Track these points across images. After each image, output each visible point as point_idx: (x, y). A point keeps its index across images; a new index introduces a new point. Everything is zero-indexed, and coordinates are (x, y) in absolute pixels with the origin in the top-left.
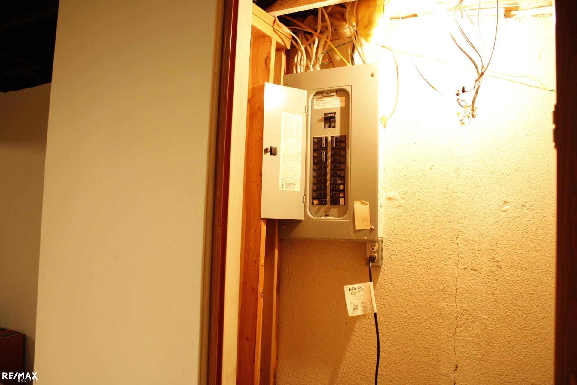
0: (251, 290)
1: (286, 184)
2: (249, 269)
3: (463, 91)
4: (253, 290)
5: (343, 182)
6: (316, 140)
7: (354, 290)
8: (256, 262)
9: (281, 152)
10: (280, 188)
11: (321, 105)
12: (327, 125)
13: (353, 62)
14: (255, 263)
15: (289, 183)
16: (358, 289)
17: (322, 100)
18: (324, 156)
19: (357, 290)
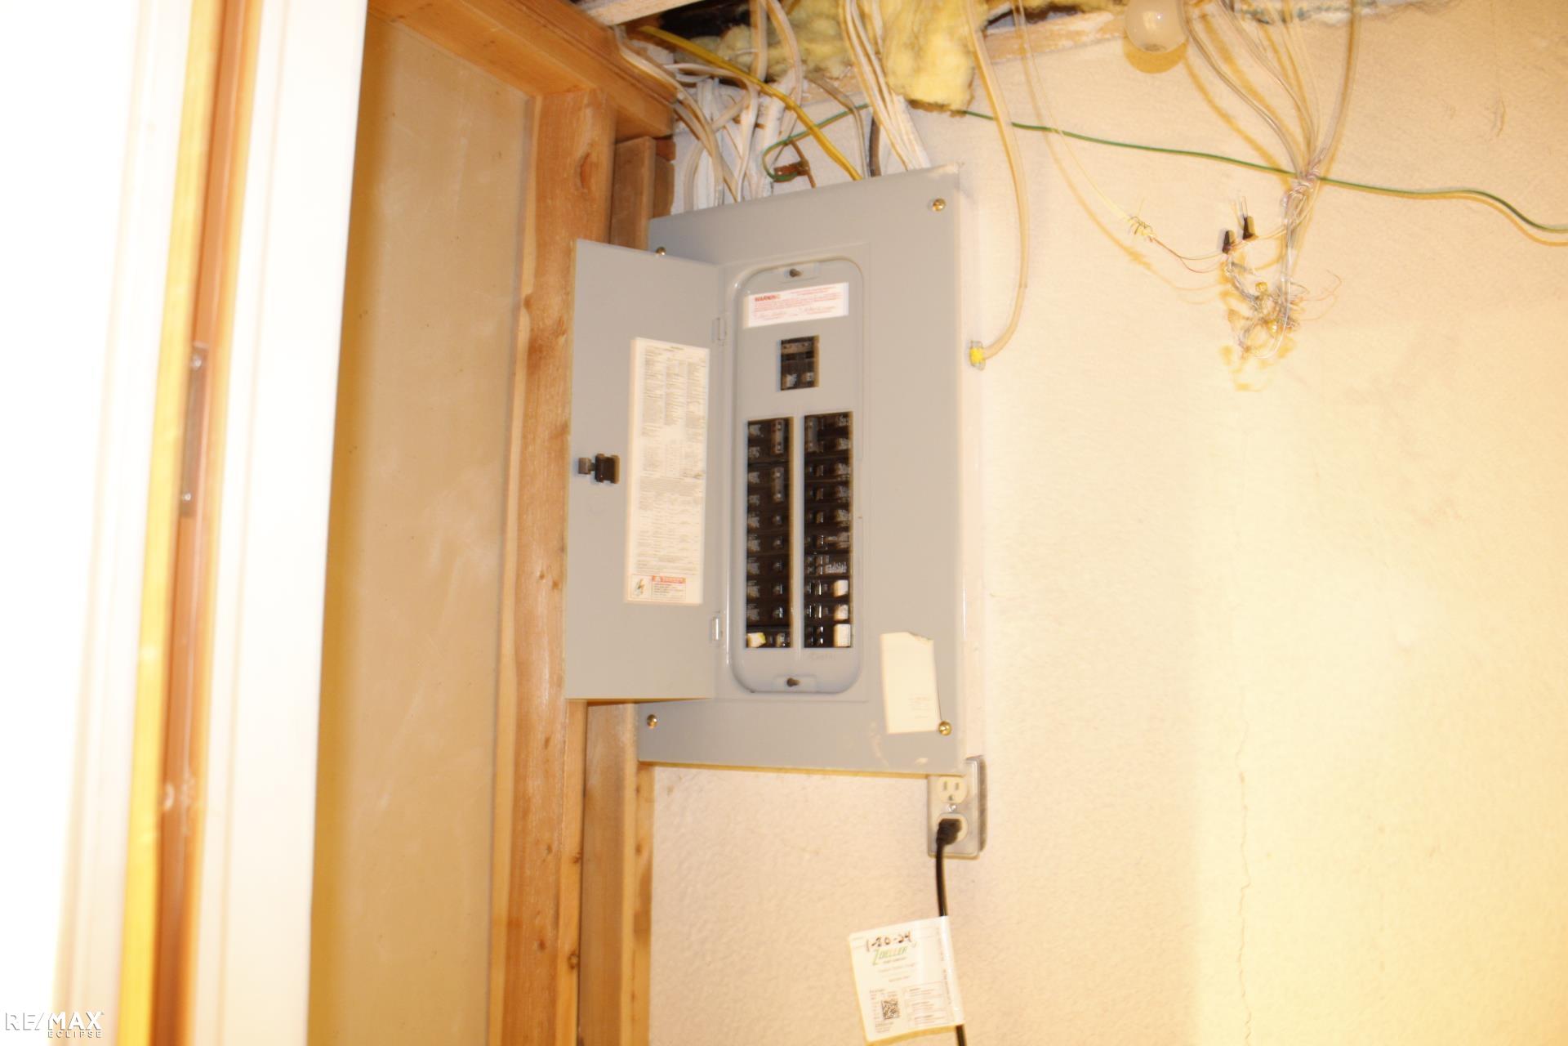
0: (535, 945)
1: (653, 578)
2: (528, 872)
3: (1247, 235)
4: (542, 946)
5: (845, 571)
6: (755, 430)
7: (884, 948)
8: (549, 849)
9: (633, 470)
10: (632, 595)
11: (769, 313)
12: (790, 379)
13: (874, 168)
14: (546, 852)
15: (662, 575)
16: (900, 942)
17: (774, 297)
18: (778, 484)
19: (894, 946)
